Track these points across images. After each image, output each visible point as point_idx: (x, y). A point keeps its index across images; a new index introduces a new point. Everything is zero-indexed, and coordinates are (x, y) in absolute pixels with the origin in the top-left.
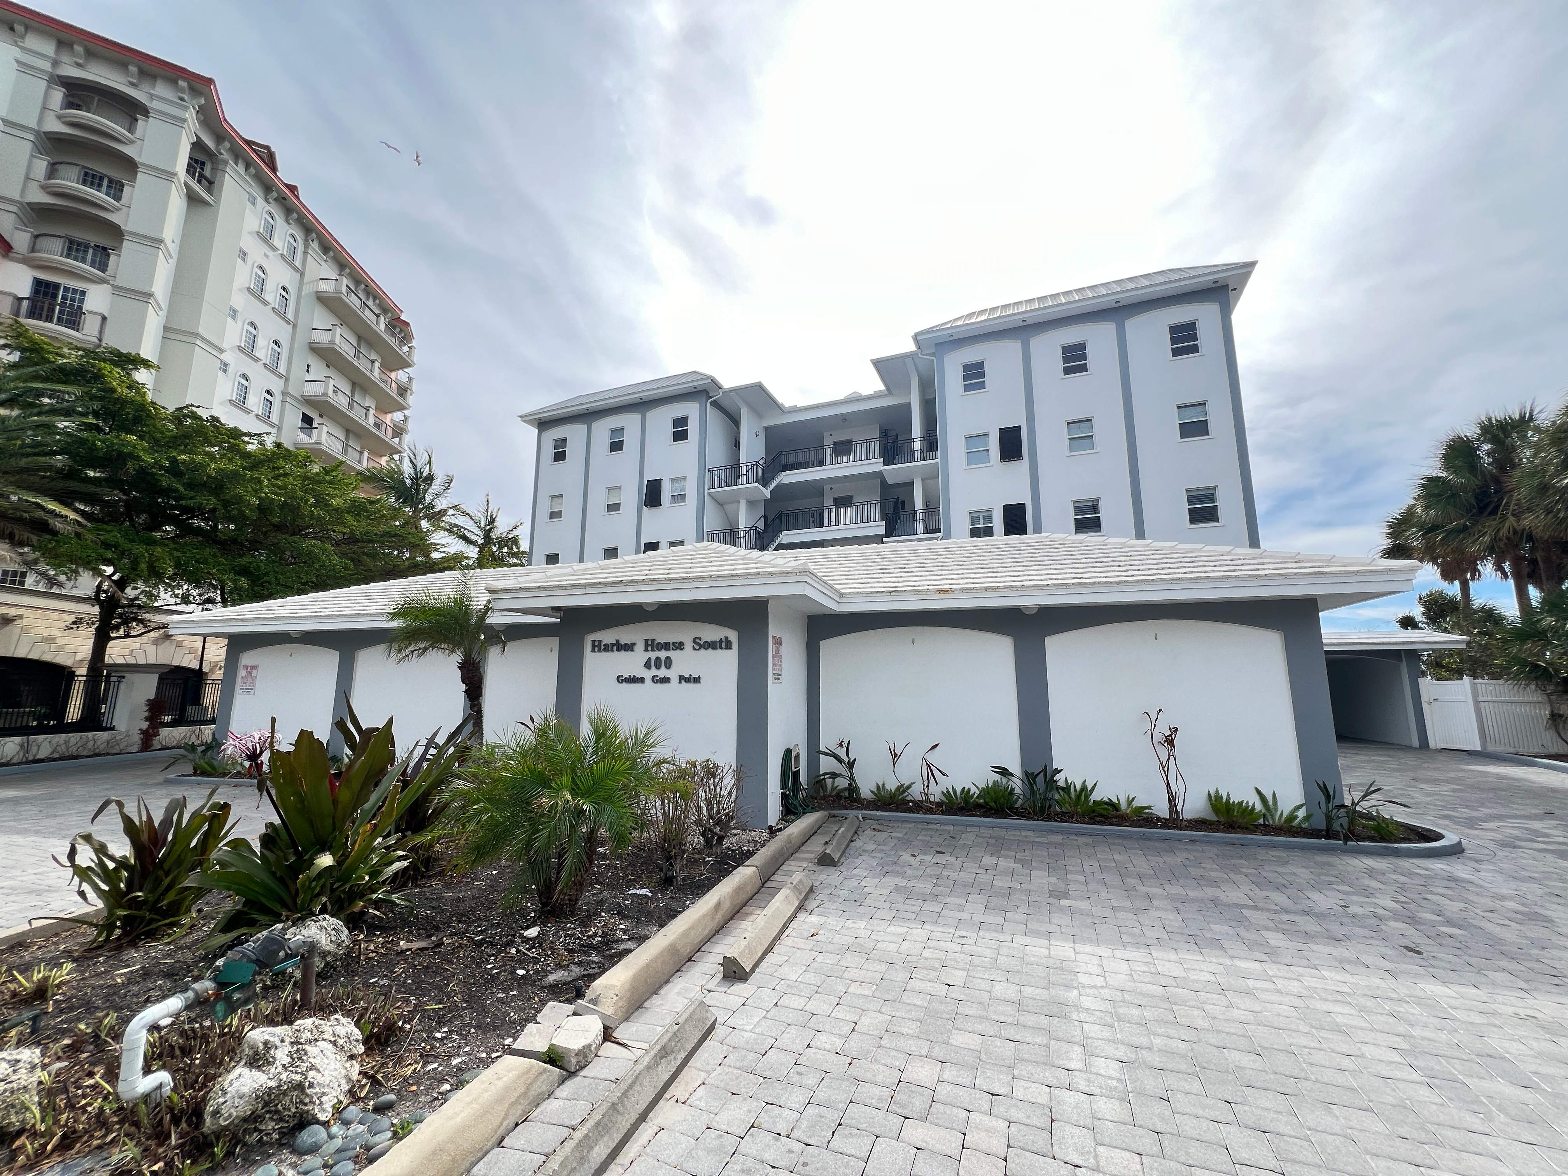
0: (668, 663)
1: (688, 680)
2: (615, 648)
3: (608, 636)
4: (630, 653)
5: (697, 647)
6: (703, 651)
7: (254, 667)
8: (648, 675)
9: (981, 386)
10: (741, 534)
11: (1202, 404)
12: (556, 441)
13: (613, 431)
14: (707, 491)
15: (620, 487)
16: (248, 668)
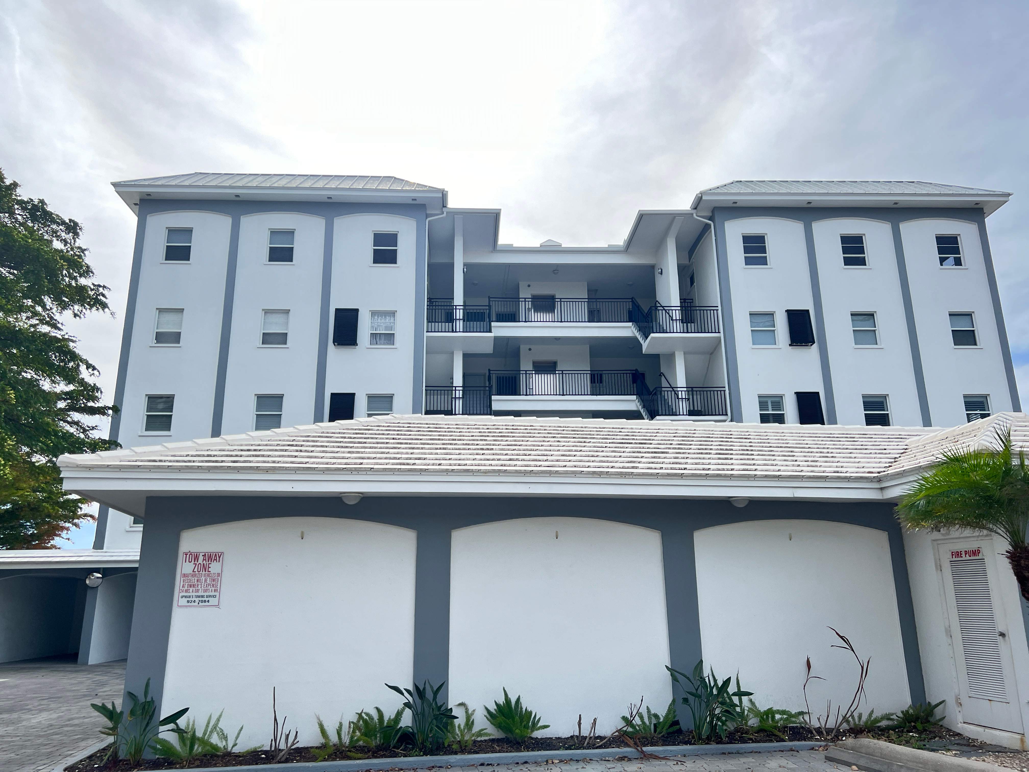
7: (212, 557)
9: (763, 261)
10: (459, 394)
11: (969, 315)
12: (172, 232)
13: (274, 233)
14: (426, 334)
15: (287, 312)
16: (196, 558)
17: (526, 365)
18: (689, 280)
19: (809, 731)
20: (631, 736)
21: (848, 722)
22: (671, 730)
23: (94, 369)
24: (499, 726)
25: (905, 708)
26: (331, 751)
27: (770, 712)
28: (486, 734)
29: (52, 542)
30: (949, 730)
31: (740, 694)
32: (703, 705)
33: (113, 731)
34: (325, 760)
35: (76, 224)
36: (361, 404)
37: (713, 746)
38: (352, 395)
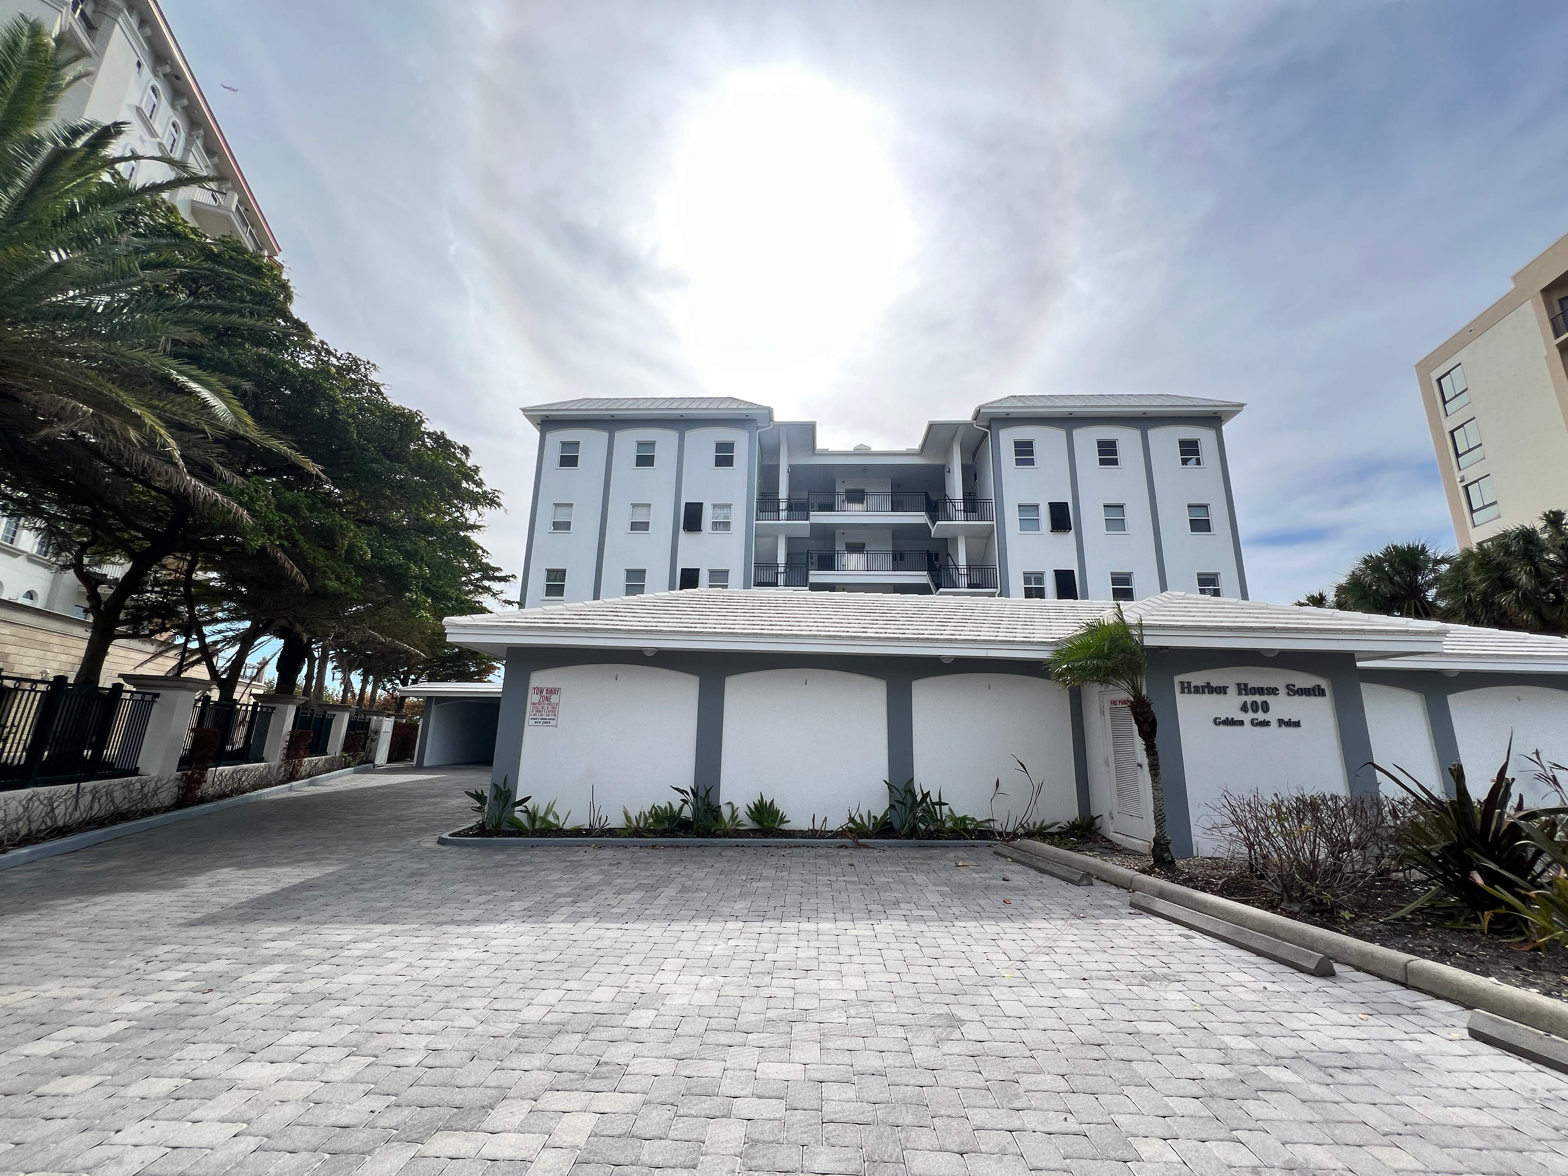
0: (1266, 707)
1: (1289, 724)
2: (1206, 690)
3: (1197, 678)
4: (1222, 696)
5: (1291, 693)
6: (1297, 697)
7: (553, 691)
8: (1247, 717)
9: (1031, 462)
10: (781, 569)
11: (1205, 506)
12: (564, 444)
13: (640, 444)
14: (755, 522)
15: (649, 505)
16: (542, 691)
17: (840, 546)
18: (973, 476)
19: (992, 833)
20: (851, 830)
21: (1023, 826)
22: (883, 828)
23: (488, 553)
24: (753, 819)
25: (1072, 819)
26: (630, 831)
27: (964, 819)
28: (743, 825)
29: (489, 678)
30: (1103, 837)
31: (941, 804)
32: (908, 810)
33: (480, 810)
34: (626, 837)
35: (467, 448)
36: (704, 577)
37: (913, 841)
38: (697, 571)
